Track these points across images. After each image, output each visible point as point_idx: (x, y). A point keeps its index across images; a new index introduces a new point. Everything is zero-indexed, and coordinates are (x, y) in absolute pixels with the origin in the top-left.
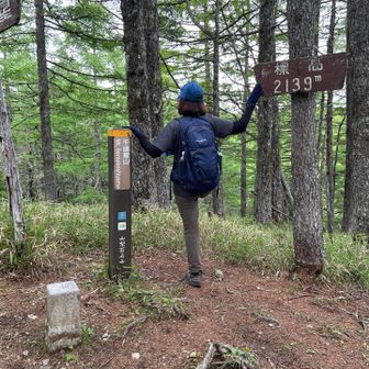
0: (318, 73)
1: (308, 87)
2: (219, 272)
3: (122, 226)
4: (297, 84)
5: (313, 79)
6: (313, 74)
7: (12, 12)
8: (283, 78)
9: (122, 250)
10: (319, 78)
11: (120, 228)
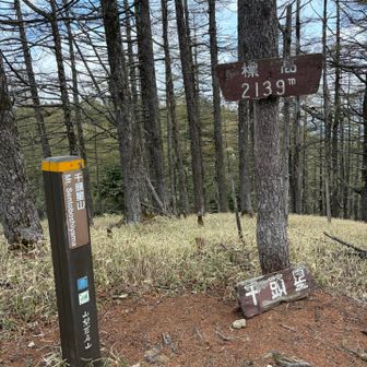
0: (291, 75)
1: (281, 91)
4: (269, 88)
5: (286, 83)
6: (285, 77)
8: (252, 81)
9: (86, 330)
10: (292, 81)
11: (81, 302)
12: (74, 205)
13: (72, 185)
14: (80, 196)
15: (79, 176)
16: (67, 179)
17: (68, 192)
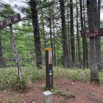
0: (97, 32)
2: (73, 83)
3: (51, 74)
4: (92, 35)
5: (96, 34)
6: (96, 33)
7: (18, 18)
8: (88, 33)
9: (51, 80)
10: (97, 33)
11: (50, 75)
12: (50, 56)
13: (50, 53)
14: (51, 55)
15: (51, 51)
16: (49, 51)
17: (49, 54)
